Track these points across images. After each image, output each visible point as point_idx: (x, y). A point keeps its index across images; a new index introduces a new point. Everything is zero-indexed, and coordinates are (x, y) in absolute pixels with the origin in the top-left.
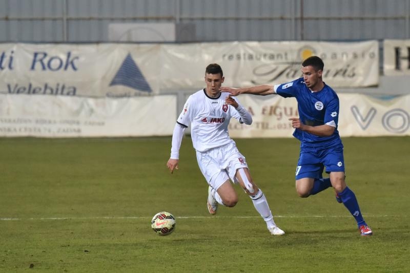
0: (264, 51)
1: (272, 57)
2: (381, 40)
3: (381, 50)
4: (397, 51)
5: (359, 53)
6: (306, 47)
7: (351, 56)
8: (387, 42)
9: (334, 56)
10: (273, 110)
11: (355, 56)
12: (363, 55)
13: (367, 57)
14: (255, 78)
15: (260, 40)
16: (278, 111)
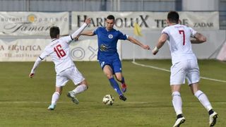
0: (9, 17)
1: (14, 20)
2: (70, 12)
3: (70, 17)
4: (79, 17)
5: (59, 18)
6: (32, 15)
7: (55, 20)
8: (73, 13)
9: (46, 19)
10: (14, 47)
11: (57, 20)
12: (61, 19)
13: (63, 20)
14: (5, 31)
15: (7, 11)
16: (17, 48)
